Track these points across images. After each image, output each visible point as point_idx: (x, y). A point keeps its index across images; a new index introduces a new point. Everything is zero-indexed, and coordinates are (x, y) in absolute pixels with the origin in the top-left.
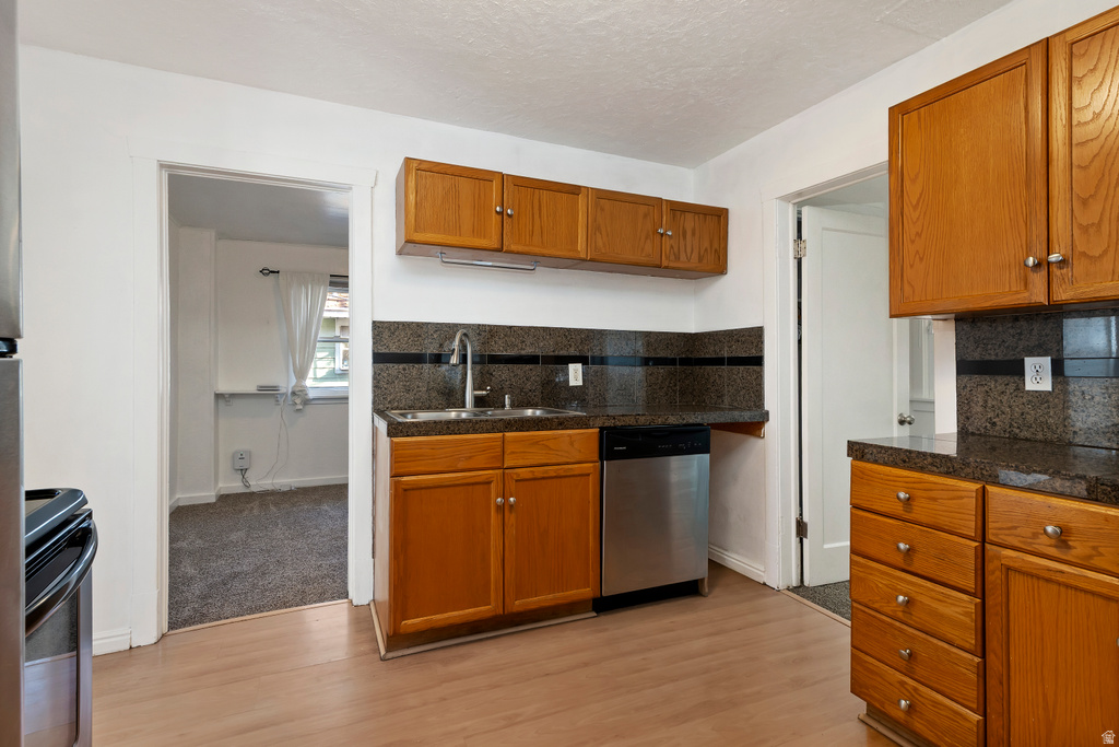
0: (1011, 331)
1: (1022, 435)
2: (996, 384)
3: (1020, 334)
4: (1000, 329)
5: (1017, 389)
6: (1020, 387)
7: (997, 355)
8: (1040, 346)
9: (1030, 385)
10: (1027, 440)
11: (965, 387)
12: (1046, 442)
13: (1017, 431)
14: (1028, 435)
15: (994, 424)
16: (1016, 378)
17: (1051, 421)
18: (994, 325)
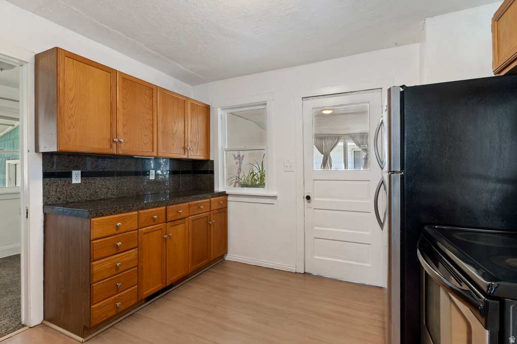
0: (67, 160)
1: (70, 201)
2: (60, 181)
3: (71, 161)
4: (63, 159)
5: (69, 183)
6: (70, 183)
7: (61, 169)
8: (77, 167)
9: (74, 181)
10: (72, 203)
11: (47, 184)
12: (79, 202)
13: (69, 200)
14: (72, 200)
15: (60, 199)
16: (69, 179)
17: (80, 194)
18: (60, 157)
